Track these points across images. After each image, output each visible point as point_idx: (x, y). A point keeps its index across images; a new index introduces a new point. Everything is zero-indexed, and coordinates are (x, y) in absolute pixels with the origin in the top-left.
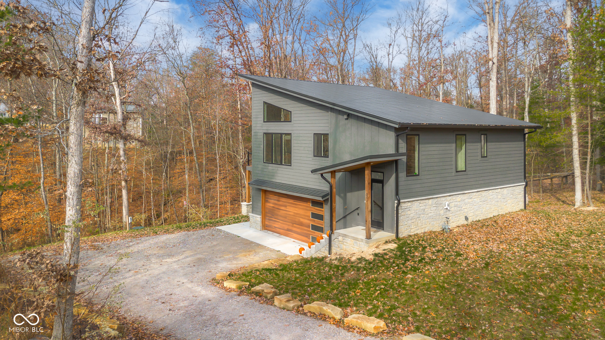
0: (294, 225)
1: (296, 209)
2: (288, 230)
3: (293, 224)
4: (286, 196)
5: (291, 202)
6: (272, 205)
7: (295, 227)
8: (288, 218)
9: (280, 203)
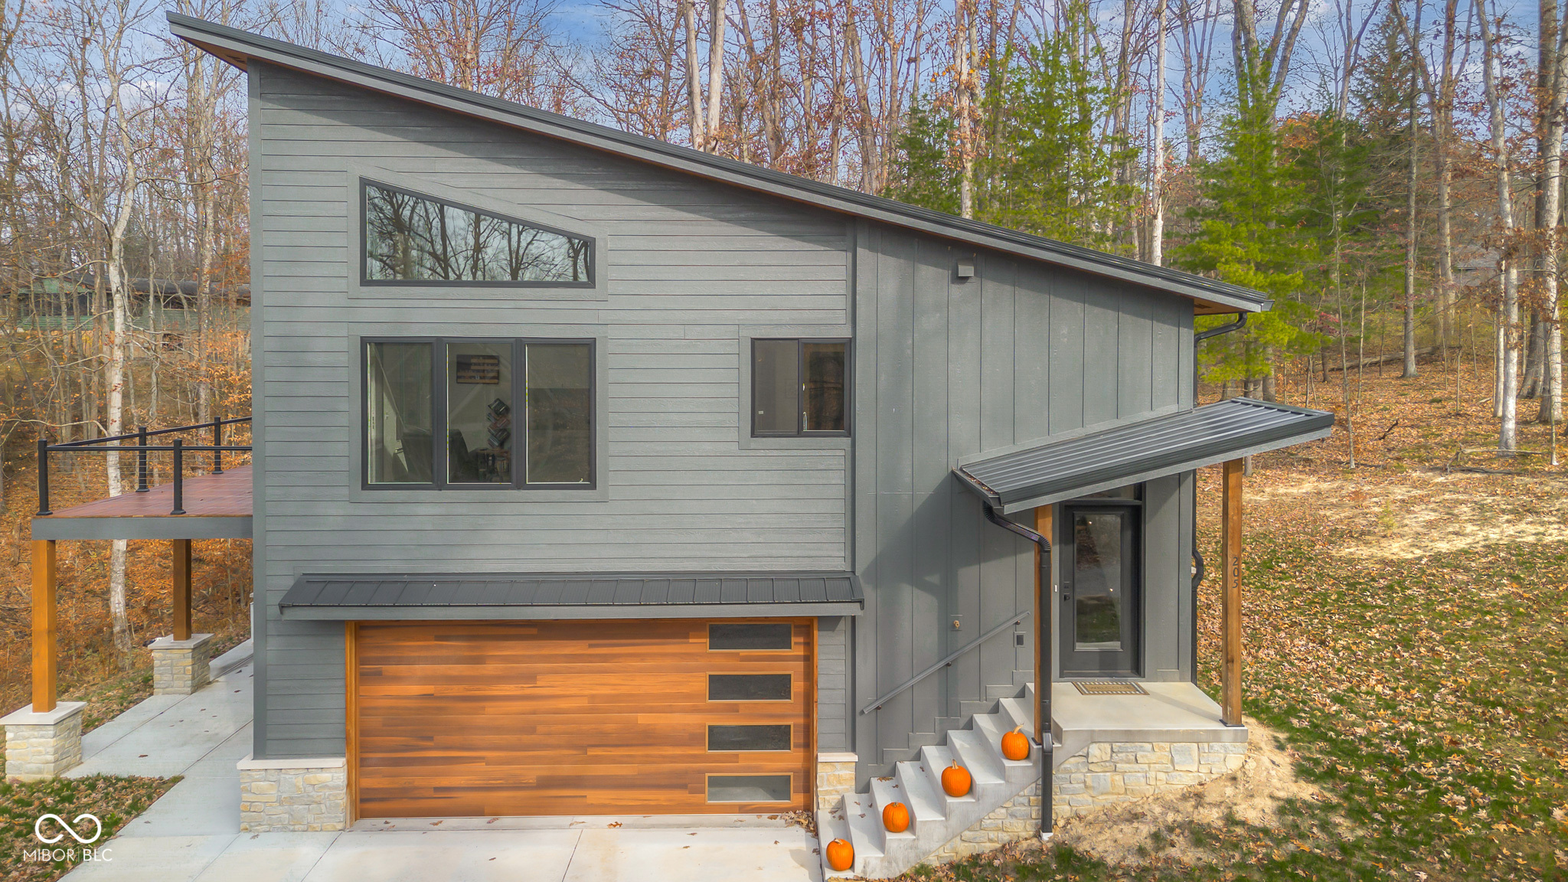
0: (591, 752)
1: (612, 679)
2: (545, 783)
3: (583, 748)
4: (534, 631)
5: (567, 651)
6: (415, 689)
7: (597, 760)
8: (540, 728)
9: (490, 669)
